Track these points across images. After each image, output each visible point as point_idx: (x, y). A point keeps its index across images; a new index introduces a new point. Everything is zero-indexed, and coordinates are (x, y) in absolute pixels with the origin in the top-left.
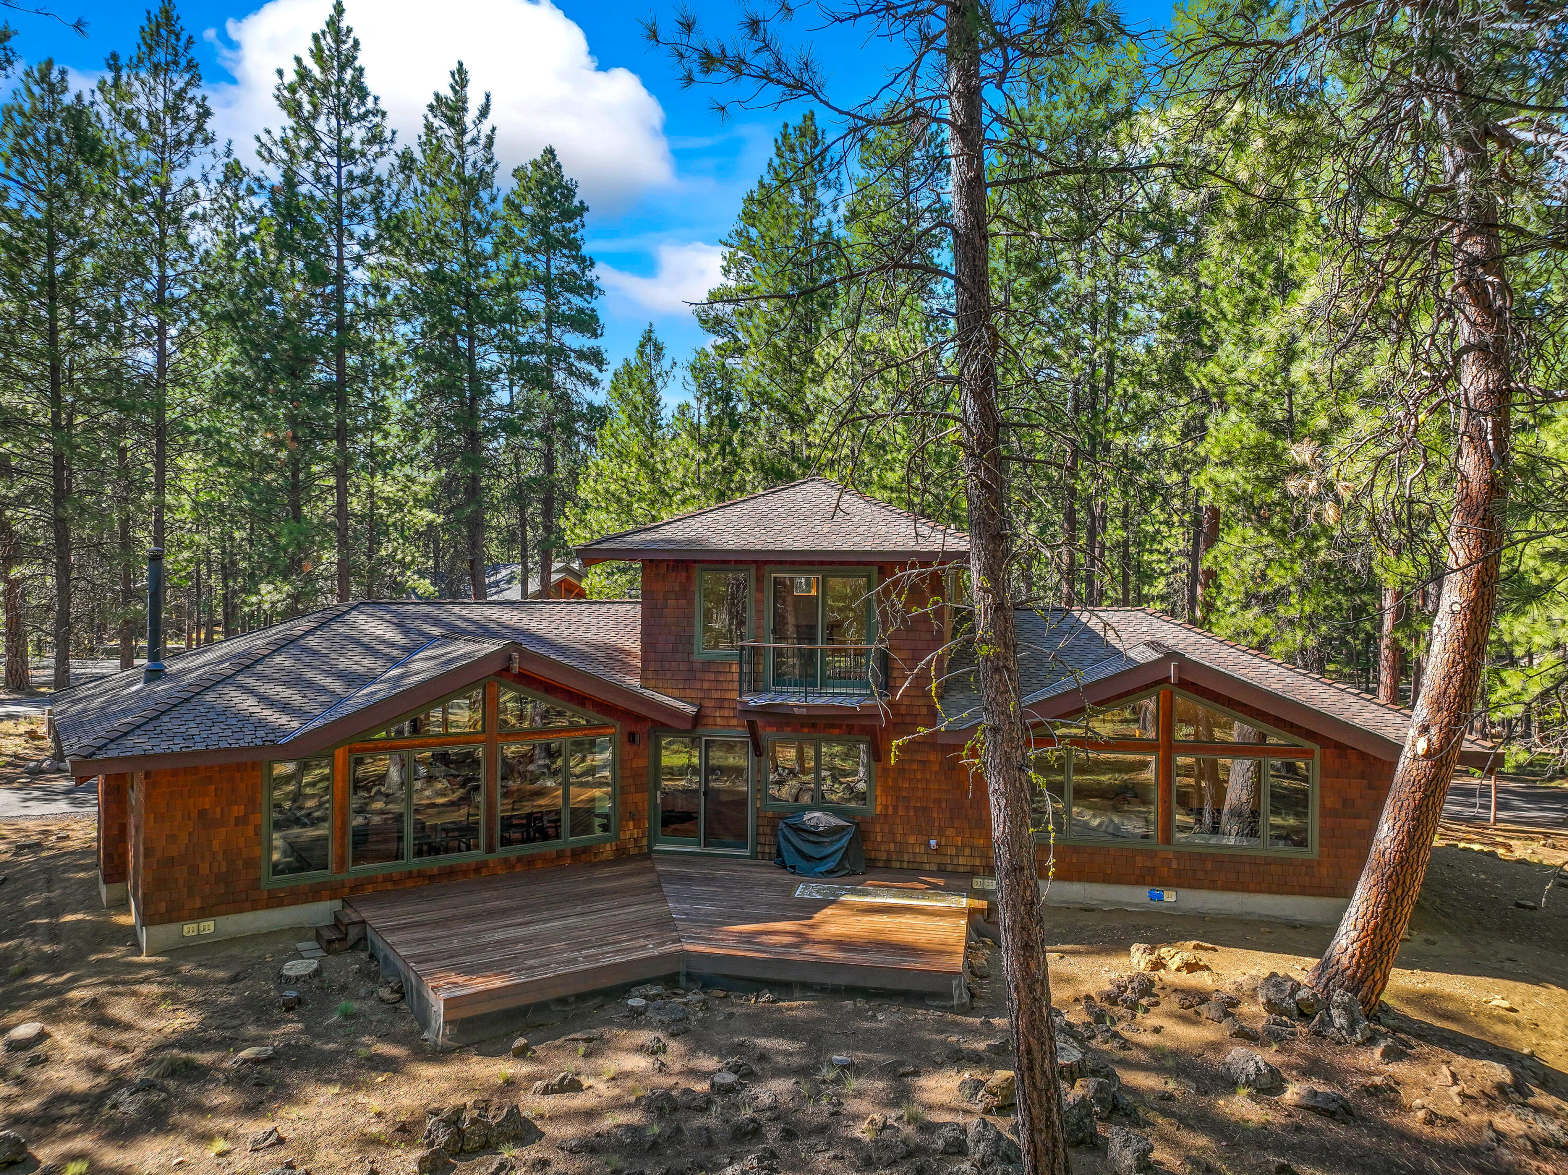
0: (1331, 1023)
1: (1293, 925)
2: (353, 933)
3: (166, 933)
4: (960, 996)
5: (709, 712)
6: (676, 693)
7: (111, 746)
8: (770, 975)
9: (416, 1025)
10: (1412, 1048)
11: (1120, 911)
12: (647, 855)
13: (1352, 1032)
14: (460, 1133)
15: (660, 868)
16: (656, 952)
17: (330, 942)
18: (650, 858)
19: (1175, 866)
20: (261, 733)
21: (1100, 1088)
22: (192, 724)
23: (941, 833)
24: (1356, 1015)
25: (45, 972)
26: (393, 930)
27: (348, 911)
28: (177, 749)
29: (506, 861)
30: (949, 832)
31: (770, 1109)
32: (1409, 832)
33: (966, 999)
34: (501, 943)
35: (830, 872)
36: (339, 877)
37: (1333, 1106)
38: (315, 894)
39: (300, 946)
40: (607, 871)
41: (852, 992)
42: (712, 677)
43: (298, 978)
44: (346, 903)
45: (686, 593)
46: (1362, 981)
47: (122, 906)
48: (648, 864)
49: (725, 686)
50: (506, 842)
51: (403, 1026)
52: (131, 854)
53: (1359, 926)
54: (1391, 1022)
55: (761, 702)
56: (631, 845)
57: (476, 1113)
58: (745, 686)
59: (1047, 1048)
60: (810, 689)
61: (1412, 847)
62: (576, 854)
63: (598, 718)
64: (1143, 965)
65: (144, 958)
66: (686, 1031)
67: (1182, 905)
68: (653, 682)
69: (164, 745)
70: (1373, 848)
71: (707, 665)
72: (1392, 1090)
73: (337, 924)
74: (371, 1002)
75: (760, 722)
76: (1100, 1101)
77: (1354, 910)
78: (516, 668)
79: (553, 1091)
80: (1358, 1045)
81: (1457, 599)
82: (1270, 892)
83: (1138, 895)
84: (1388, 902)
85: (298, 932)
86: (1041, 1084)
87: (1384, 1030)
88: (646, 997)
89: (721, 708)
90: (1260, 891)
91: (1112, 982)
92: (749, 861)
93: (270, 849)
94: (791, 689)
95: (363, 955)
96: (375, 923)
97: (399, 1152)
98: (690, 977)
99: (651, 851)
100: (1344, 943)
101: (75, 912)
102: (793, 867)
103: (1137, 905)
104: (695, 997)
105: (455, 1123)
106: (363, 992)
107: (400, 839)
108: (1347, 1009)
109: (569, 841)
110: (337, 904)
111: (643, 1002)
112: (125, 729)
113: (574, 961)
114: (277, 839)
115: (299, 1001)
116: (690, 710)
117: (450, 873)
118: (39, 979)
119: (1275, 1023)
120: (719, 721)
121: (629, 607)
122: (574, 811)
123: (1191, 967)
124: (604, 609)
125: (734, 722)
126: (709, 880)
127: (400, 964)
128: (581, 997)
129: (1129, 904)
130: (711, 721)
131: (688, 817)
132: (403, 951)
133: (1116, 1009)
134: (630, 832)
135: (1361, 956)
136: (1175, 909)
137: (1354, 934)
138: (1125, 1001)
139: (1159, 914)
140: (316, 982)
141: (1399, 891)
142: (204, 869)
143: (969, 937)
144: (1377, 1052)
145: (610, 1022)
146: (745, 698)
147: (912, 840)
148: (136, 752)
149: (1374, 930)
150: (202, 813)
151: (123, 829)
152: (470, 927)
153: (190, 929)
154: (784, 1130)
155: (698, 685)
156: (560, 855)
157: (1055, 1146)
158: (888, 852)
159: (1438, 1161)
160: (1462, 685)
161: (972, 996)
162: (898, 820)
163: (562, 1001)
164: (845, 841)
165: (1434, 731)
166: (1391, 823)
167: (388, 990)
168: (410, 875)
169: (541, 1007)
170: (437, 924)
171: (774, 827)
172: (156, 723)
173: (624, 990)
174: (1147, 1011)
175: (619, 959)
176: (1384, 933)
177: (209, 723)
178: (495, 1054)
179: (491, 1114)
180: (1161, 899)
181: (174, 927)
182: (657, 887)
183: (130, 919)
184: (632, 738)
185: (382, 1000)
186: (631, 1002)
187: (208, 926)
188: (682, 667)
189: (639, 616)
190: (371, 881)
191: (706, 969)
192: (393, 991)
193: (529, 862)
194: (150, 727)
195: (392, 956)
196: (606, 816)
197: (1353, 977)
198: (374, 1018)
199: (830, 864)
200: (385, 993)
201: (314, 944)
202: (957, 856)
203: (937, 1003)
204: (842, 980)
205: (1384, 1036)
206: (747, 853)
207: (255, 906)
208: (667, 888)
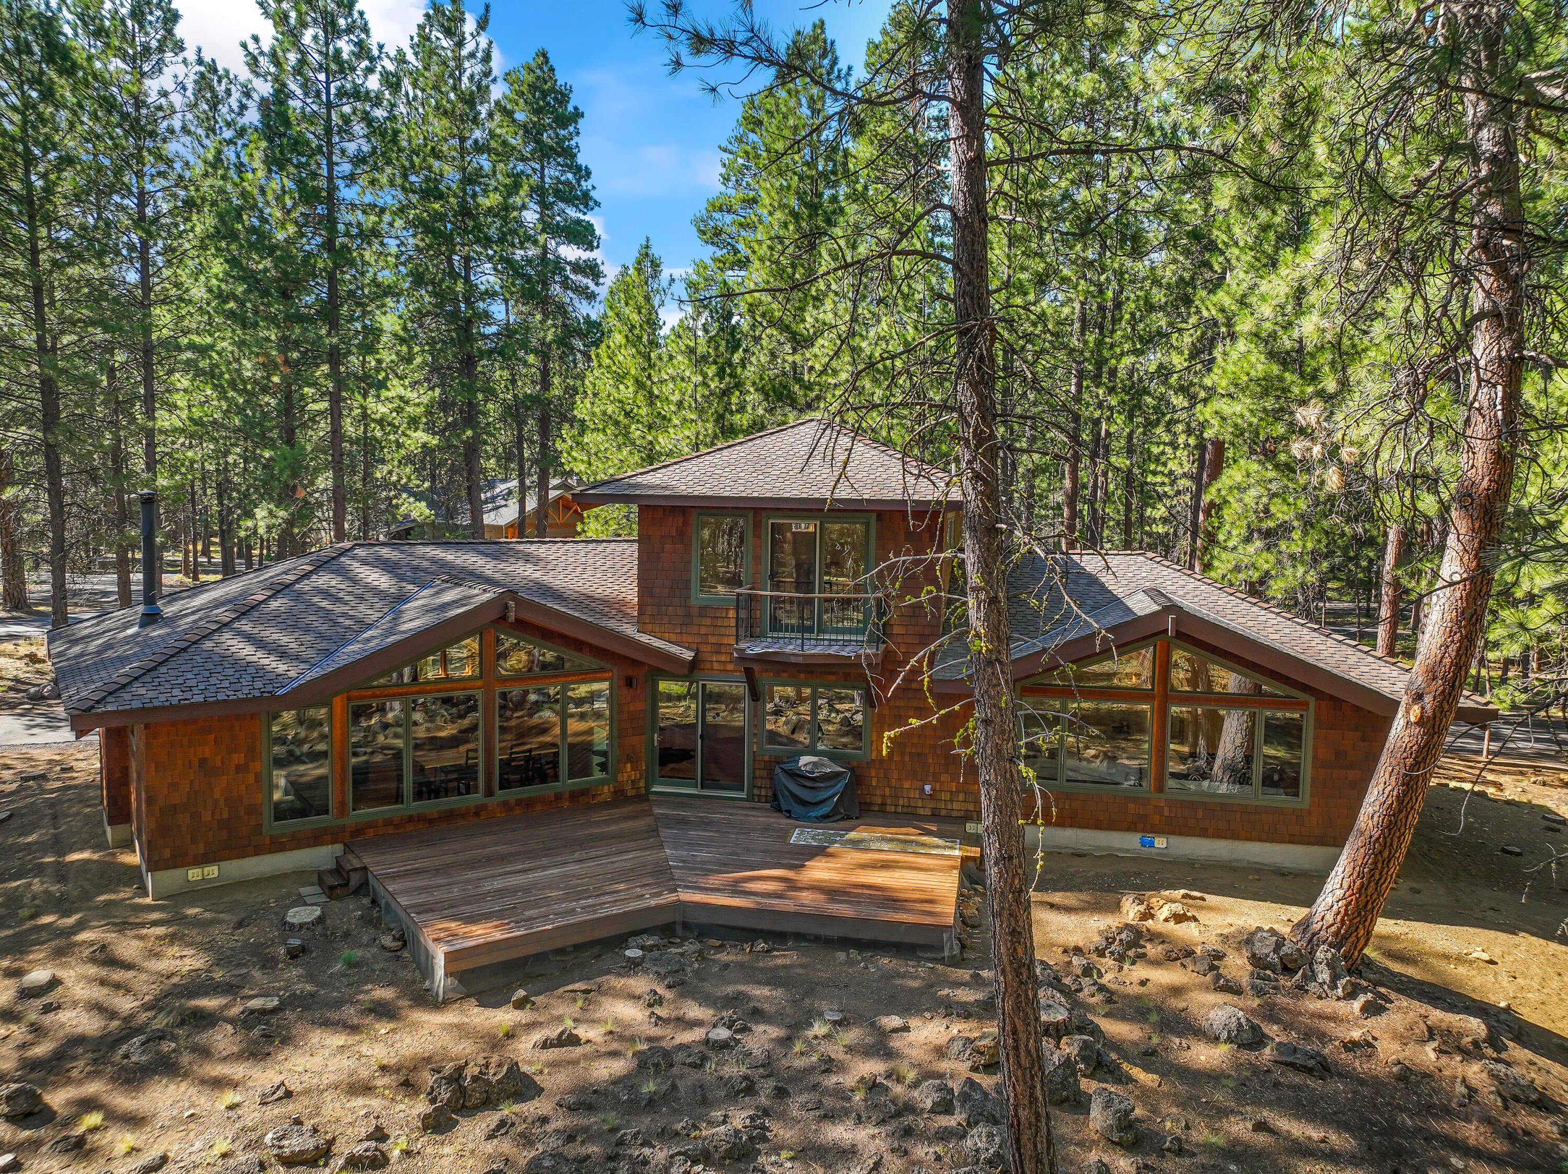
0: (1314, 978)
1: (1282, 873)
2: (355, 879)
3: (172, 878)
4: (951, 948)
5: (707, 657)
6: (673, 637)
7: (110, 699)
8: (764, 925)
9: (417, 974)
10: (1391, 1002)
11: (1111, 857)
12: (643, 797)
13: (1334, 986)
14: (462, 1090)
15: (658, 811)
16: (653, 902)
17: (332, 888)
18: (648, 800)
19: (1166, 813)
20: (258, 684)
21: (1085, 1046)
22: (190, 675)
23: (936, 779)
24: (1338, 970)
25: (54, 913)
26: (394, 877)
27: (350, 857)
28: (175, 701)
29: (505, 803)
30: (944, 778)
31: (763, 1066)
32: (1398, 796)
33: (956, 951)
34: (501, 893)
35: (825, 817)
36: (341, 822)
37: (1311, 1063)
38: (316, 839)
39: (304, 890)
40: (604, 815)
41: (845, 943)
42: (708, 621)
43: (301, 926)
44: (348, 848)
45: (683, 537)
46: (1345, 938)
47: (128, 846)
48: (645, 806)
49: (722, 631)
50: (505, 784)
51: (406, 975)
52: (133, 797)
53: (1345, 886)
54: (1372, 976)
55: (758, 650)
56: (628, 787)
57: (476, 1070)
58: (742, 632)
59: (1031, 1029)
60: (807, 635)
61: (1400, 811)
62: (575, 796)
63: (595, 663)
64: (1131, 915)
65: (148, 900)
66: (682, 983)
67: (1173, 851)
68: (649, 627)
69: (162, 698)
70: (1362, 811)
71: (704, 610)
72: (1370, 1045)
73: (338, 870)
74: (374, 950)
75: (756, 667)
76: (1084, 1059)
77: (1340, 869)
78: (512, 616)
79: (552, 1045)
80: (1339, 999)
81: (1458, 569)
82: (1260, 840)
83: (1130, 841)
84: (1375, 863)
85: (301, 875)
86: (1025, 1062)
87: (1365, 984)
88: (642, 948)
89: (718, 653)
90: (1250, 839)
91: (1100, 933)
92: (747, 804)
93: (272, 787)
94: (787, 635)
95: (366, 901)
96: (375, 869)
97: (403, 1107)
98: (686, 926)
99: (648, 792)
100: (1329, 900)
101: (81, 849)
102: (789, 812)
103: (1128, 851)
104: (691, 947)
105: (457, 1080)
106: (365, 939)
107: (400, 779)
108: (1331, 965)
109: (567, 783)
110: (338, 849)
111: (640, 953)
112: (124, 681)
113: (572, 912)
114: (280, 778)
115: (303, 949)
116: (688, 655)
117: (450, 816)
118: (47, 919)
119: (1259, 978)
120: (716, 666)
121: (626, 546)
122: (572, 747)
123: (1179, 918)
124: (601, 548)
125: (731, 667)
126: (706, 824)
127: (401, 913)
128: (578, 947)
129: (1120, 850)
130: (708, 666)
131: (686, 755)
132: (404, 901)
133: (1103, 960)
134: (628, 773)
135: (1346, 914)
136: (1165, 855)
137: (1340, 893)
138: (1112, 953)
139: (1149, 860)
140: (319, 929)
141: (1386, 854)
142: (207, 817)
143: (961, 885)
144: (1357, 1005)
145: (608, 972)
146: (743, 645)
147: (907, 785)
148: (136, 704)
149: (1360, 890)
150: (203, 762)
151: (125, 771)
152: (470, 875)
153: (194, 874)
154: (776, 1088)
155: (695, 629)
156: (558, 797)
157: (1038, 1120)
158: (883, 796)
159: (1411, 1118)
160: (1458, 654)
161: (963, 947)
162: (893, 766)
163: (561, 951)
164: (840, 786)
165: (1428, 699)
166: (1381, 786)
167: (390, 938)
168: (410, 819)
169: (541, 957)
170: (439, 871)
171: (771, 771)
172: (154, 674)
173: (621, 941)
174: (1133, 963)
175: (615, 910)
176: (1369, 892)
177: (207, 674)
178: (496, 1005)
179: (492, 1072)
180: (1152, 845)
181: (178, 873)
182: (654, 831)
183: (134, 858)
184: (629, 682)
185: (384, 948)
186: (629, 953)
187: (212, 871)
188: (680, 611)
189: (636, 554)
190: (370, 825)
191: (703, 919)
192: (395, 939)
193: (528, 804)
194: (147, 678)
195: (393, 904)
196: (604, 754)
197: (1337, 934)
198: (376, 967)
199: (825, 809)
200: (387, 941)
201: (316, 889)
202: (951, 801)
203: (928, 955)
204: (834, 932)
205: (1365, 990)
206: (743, 795)
207: (258, 851)
208: (664, 833)
